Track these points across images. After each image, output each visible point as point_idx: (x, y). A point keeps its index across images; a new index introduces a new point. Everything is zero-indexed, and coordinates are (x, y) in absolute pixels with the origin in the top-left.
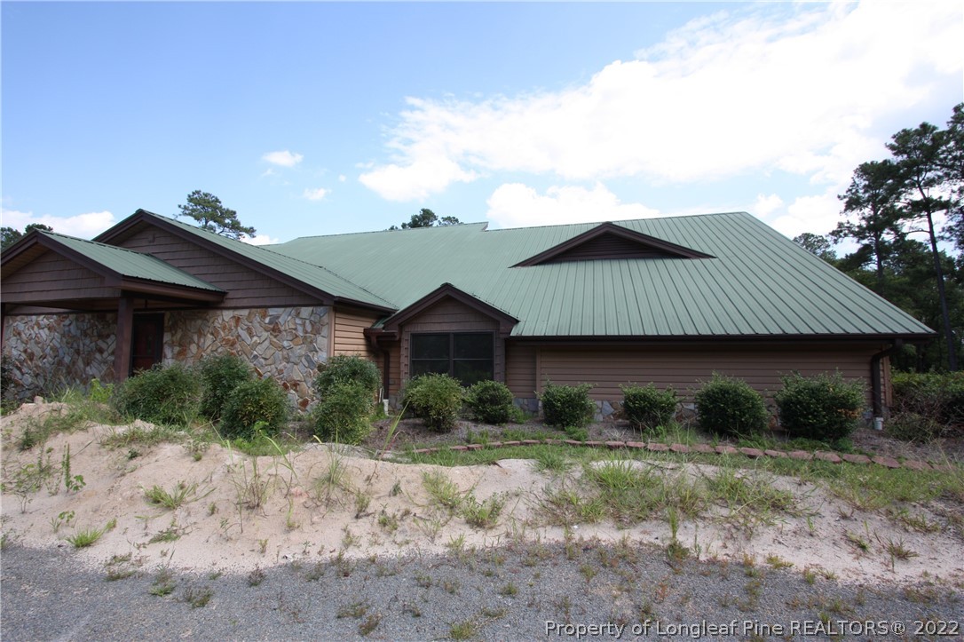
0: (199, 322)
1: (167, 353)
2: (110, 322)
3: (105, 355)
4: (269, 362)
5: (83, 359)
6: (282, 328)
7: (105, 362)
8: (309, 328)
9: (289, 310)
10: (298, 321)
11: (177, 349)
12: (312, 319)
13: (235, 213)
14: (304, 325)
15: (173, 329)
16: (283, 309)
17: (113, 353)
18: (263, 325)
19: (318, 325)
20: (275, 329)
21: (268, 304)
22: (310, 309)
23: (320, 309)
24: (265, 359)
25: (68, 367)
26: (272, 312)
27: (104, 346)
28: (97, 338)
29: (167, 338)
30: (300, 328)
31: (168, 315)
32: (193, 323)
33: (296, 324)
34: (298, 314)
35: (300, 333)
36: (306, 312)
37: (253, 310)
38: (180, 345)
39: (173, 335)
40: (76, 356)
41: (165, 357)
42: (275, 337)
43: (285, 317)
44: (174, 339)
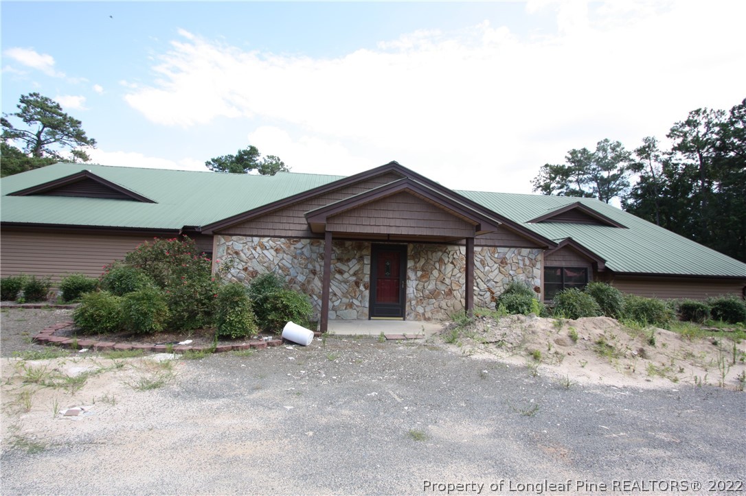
0: (440, 253)
1: (410, 276)
2: (350, 248)
3: (346, 275)
4: (498, 285)
5: (320, 278)
6: (509, 262)
7: (346, 282)
8: (527, 262)
9: (512, 249)
10: (520, 258)
11: (419, 273)
12: (530, 256)
13: (80, 123)
14: (523, 260)
15: (416, 257)
16: (508, 249)
17: (355, 274)
18: (493, 259)
19: (534, 261)
20: (503, 262)
21: (497, 244)
22: (529, 250)
23: (535, 251)
24: (496, 282)
25: (303, 284)
26: (500, 250)
27: (344, 268)
28: (336, 261)
29: (410, 264)
30: (521, 263)
31: (410, 247)
32: (434, 254)
33: (518, 260)
34: (519, 254)
35: (521, 265)
36: (525, 251)
37: (485, 248)
38: (423, 270)
39: (416, 263)
40: (312, 276)
41: (409, 278)
42: (503, 267)
43: (510, 254)
44: (418, 265)
